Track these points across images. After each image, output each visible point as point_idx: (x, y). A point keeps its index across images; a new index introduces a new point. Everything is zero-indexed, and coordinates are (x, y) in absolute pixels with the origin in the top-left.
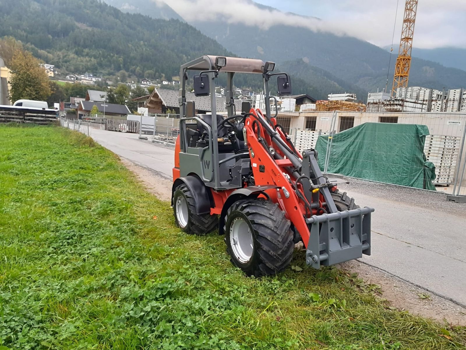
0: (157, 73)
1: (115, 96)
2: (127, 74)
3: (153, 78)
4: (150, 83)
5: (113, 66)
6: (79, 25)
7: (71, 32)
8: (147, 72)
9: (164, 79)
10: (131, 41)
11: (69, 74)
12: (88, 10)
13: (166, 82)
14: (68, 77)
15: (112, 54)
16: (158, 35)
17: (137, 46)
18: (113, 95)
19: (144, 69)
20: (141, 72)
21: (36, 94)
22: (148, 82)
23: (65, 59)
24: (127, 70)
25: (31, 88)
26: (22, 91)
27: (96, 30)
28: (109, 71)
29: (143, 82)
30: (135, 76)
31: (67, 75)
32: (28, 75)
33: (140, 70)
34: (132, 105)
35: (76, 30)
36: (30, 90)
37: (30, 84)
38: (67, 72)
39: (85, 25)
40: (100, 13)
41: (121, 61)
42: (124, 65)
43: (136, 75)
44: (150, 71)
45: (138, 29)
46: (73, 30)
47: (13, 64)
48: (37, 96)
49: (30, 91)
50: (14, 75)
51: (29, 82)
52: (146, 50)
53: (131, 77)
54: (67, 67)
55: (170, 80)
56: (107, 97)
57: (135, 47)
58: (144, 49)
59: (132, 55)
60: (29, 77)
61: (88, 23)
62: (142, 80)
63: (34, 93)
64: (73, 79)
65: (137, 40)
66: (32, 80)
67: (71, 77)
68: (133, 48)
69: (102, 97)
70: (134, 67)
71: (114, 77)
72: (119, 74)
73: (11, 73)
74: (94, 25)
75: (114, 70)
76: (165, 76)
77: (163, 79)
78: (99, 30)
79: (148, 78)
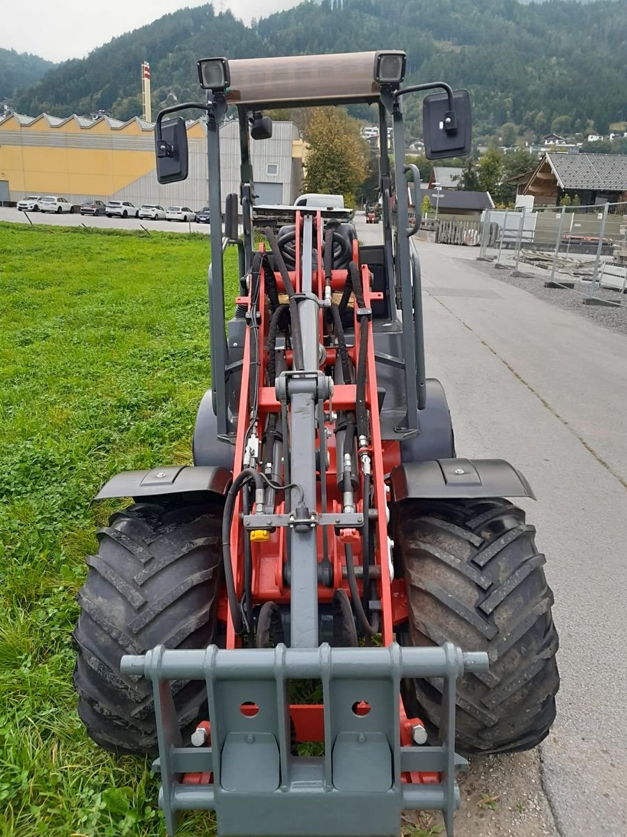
0: (579, 120)
1: (478, 175)
2: (517, 128)
3: (567, 131)
4: (560, 143)
5: (492, 116)
6: (438, 44)
7: (425, 61)
8: (558, 119)
9: (592, 131)
10: (533, 61)
11: (414, 140)
12: (457, 12)
13: (594, 137)
14: (413, 145)
15: (492, 93)
16: (589, 37)
17: (544, 69)
18: (472, 174)
19: (552, 115)
20: (545, 122)
21: (341, 181)
22: (557, 141)
23: (411, 113)
24: (518, 122)
25: (335, 172)
26: (321, 178)
27: (470, 49)
28: (484, 127)
29: (546, 143)
30: (532, 132)
31: (412, 142)
32: (331, 150)
33: (544, 118)
34: (507, 190)
35: (434, 57)
36: (332, 176)
37: (332, 165)
38: (412, 138)
39: (449, 43)
40: (479, 14)
41: (508, 104)
42: (513, 112)
43: (534, 129)
44: (563, 118)
45: (550, 32)
46: (429, 57)
47: (310, 134)
48: (342, 185)
49: (331, 178)
50: (312, 152)
51: (332, 161)
52: (561, 74)
53: (525, 133)
54: (413, 129)
55: (603, 131)
56: (463, 179)
57: (539, 70)
58: (557, 73)
59: (531, 88)
60: (333, 154)
61: (456, 39)
62: (546, 138)
63: (338, 181)
64: (420, 148)
65: (544, 57)
66: (337, 159)
67: (417, 146)
68: (535, 74)
69: (455, 178)
70: (533, 112)
71: (492, 137)
72: (501, 130)
73: (307, 148)
74: (466, 39)
75: (493, 124)
76: (595, 124)
77: (588, 130)
78: (474, 48)
79: (558, 132)
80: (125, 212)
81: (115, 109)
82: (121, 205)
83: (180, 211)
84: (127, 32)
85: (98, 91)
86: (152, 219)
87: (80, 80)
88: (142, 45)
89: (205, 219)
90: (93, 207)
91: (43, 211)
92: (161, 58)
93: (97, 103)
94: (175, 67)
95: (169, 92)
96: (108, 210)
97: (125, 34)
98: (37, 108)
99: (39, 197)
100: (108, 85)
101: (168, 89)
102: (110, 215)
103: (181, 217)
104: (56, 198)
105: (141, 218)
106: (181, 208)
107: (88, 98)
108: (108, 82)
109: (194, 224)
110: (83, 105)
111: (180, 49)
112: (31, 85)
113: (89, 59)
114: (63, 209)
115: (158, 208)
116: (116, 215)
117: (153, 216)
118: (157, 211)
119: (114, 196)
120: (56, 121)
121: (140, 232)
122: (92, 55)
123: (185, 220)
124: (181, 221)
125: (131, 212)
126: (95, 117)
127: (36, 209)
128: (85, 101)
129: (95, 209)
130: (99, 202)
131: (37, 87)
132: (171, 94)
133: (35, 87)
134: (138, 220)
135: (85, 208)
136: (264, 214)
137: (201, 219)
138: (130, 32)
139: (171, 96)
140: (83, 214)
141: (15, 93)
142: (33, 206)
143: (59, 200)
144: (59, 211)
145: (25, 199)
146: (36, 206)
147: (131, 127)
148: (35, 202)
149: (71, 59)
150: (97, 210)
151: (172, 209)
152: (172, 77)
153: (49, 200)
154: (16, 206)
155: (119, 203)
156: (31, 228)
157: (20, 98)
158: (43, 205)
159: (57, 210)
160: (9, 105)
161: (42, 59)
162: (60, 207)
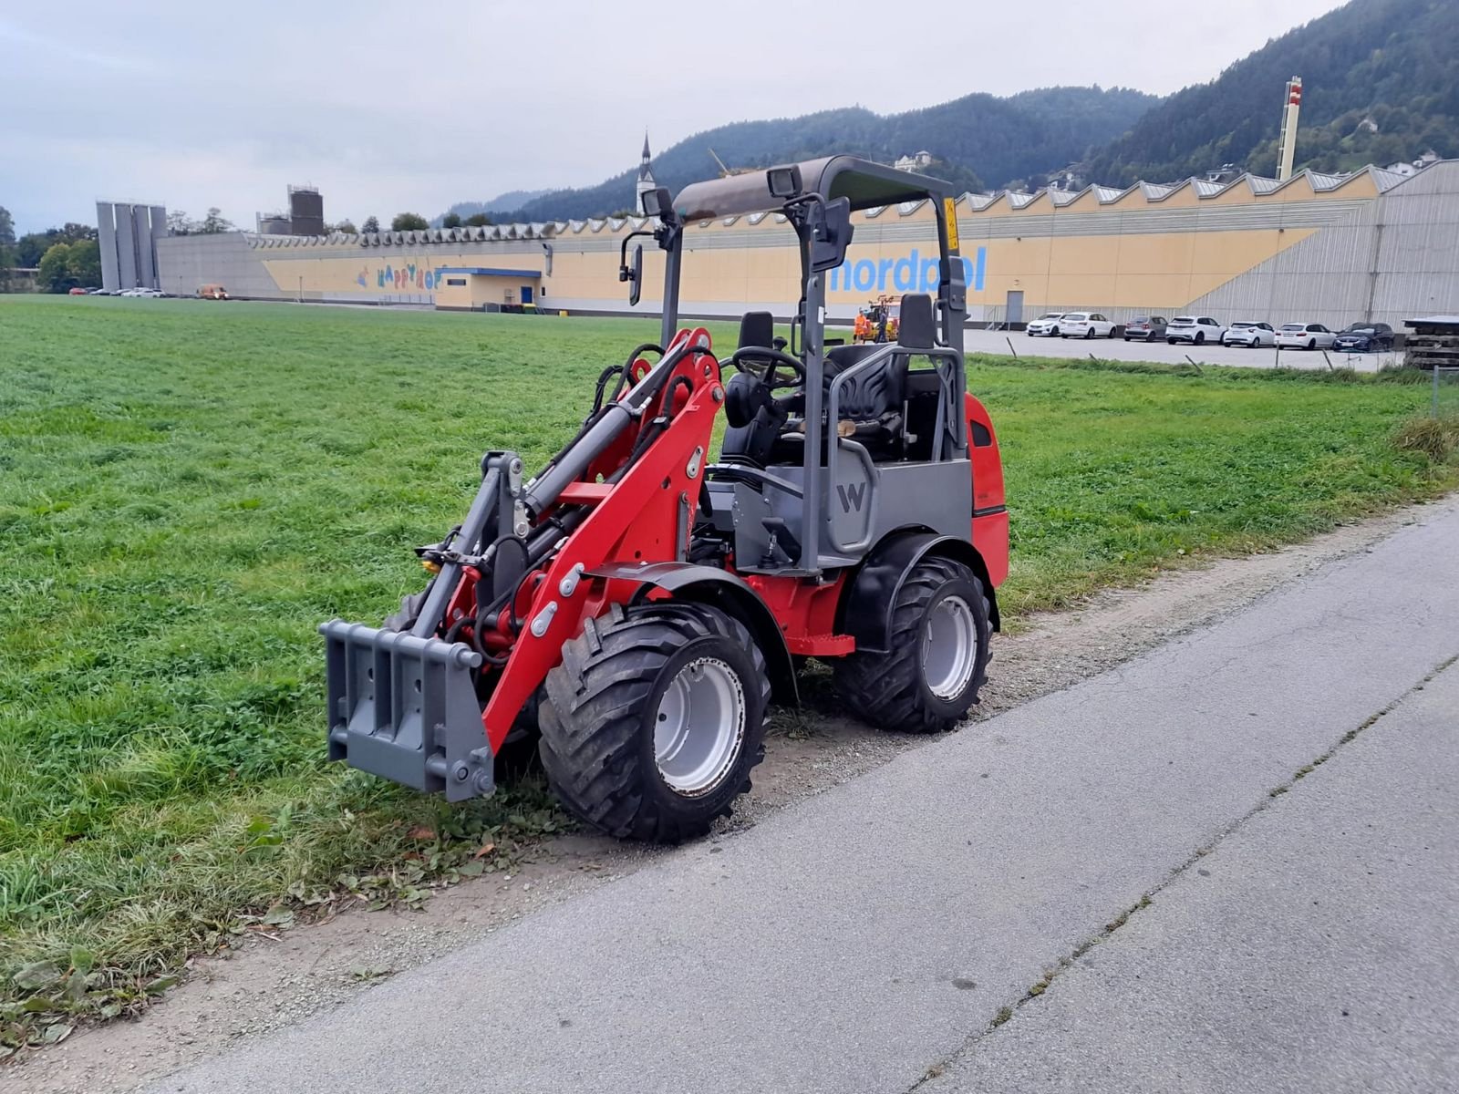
80: (1201, 334)
81: (1253, 159)
82: (1195, 323)
83: (1304, 331)
84: (1296, 26)
85: (1227, 133)
86: (1250, 346)
87: (1199, 119)
88: (1321, 44)
89: (1351, 344)
90: (1146, 327)
91: (1065, 336)
92: (1357, 59)
93: (1222, 154)
94: (1383, 73)
95: (1363, 117)
96: (1170, 331)
97: (1293, 32)
98: (1117, 173)
99: (1062, 314)
100: (1247, 121)
101: (1363, 112)
102: (1172, 341)
103: (1304, 341)
104: (1087, 315)
105: (1228, 345)
106: (1306, 325)
107: (1207, 147)
108: (1249, 116)
109: (1332, 355)
110: (1196, 160)
111: (1400, 39)
112: (1114, 138)
113: (1220, 82)
114: (1098, 332)
115: (1262, 326)
116: (1183, 340)
117: (1250, 340)
118: (1258, 332)
119: (1187, 308)
120: (1108, 194)
121: (1184, 367)
122: (1228, 76)
123: (1312, 346)
124: (1304, 349)
125: (1210, 332)
126: (1213, 177)
127: (1055, 333)
128: (1202, 152)
129: (1148, 331)
130: (1159, 318)
131: (1123, 141)
132: (1366, 121)
133: (1120, 139)
134: (1222, 348)
135: (1132, 329)
136: (1433, 333)
137: (1344, 344)
138: (1301, 27)
139: (1366, 125)
140: (1128, 339)
141: (1088, 153)
142: (1051, 328)
143: (1092, 318)
144: (1091, 335)
145: (1040, 319)
146: (1056, 329)
147: (1235, 191)
148: (1055, 323)
149: (1189, 87)
150: (1153, 332)
151: (1288, 328)
152: (1373, 90)
153: (1076, 318)
154: (1025, 329)
155: (1190, 321)
156: (1013, 362)
157: (1094, 160)
158: (1066, 326)
159: (1086, 333)
160: (1075, 174)
161: (1140, 93)
162: (1092, 330)
